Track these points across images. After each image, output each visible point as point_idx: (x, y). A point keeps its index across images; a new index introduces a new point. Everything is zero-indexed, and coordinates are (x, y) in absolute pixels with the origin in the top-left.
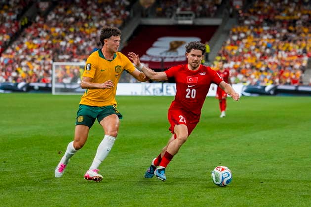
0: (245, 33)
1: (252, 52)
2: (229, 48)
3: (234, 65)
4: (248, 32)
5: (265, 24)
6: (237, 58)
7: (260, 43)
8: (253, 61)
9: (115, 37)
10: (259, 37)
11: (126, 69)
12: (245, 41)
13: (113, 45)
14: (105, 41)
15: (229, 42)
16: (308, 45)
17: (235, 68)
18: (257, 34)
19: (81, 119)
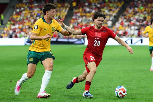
0: (24, 8)
1: (29, 19)
2: (15, 17)
3: (19, 27)
4: (26, 7)
5: (36, 2)
6: (20, 22)
7: (33, 14)
8: (30, 24)
9: (53, 10)
10: (32, 10)
11: (57, 29)
12: (24, 12)
13: (51, 15)
14: (47, 12)
15: (14, 13)
16: (61, 14)
17: (19, 28)
18: (31, 8)
19: (31, 60)
